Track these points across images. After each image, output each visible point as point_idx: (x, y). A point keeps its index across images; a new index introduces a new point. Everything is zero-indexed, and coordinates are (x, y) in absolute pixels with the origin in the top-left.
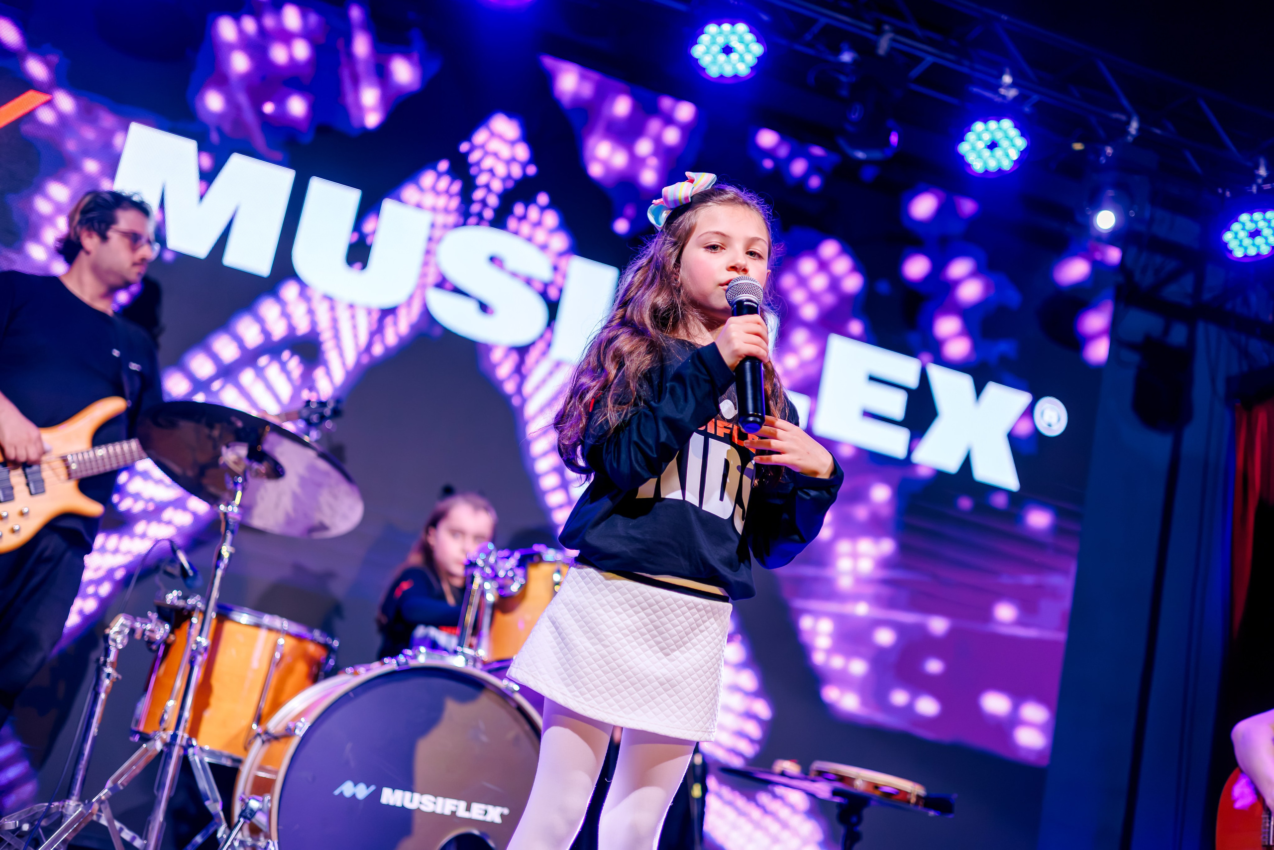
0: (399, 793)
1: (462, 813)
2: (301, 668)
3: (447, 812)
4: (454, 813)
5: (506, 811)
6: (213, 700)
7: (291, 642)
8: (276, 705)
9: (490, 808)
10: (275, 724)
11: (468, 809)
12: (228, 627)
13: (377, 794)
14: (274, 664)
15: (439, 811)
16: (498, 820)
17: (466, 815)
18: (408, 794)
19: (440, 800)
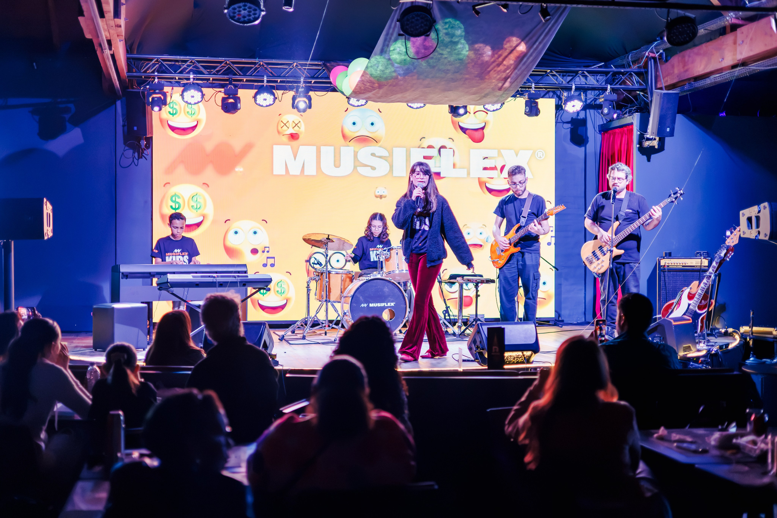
0: (373, 304)
1: (386, 305)
2: (348, 280)
3: (383, 306)
4: (384, 306)
5: (395, 303)
6: (332, 291)
7: (344, 275)
8: (345, 289)
9: (391, 303)
10: (345, 294)
11: (387, 304)
12: (331, 274)
13: (369, 305)
14: (342, 280)
15: (381, 306)
16: (393, 305)
17: (387, 305)
18: (375, 304)
19: (381, 304)
